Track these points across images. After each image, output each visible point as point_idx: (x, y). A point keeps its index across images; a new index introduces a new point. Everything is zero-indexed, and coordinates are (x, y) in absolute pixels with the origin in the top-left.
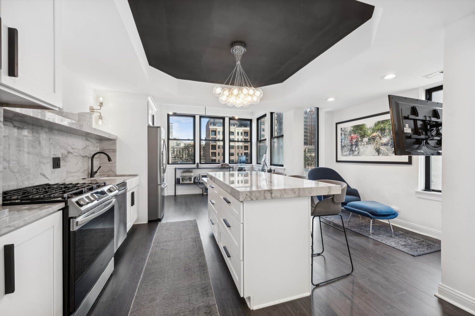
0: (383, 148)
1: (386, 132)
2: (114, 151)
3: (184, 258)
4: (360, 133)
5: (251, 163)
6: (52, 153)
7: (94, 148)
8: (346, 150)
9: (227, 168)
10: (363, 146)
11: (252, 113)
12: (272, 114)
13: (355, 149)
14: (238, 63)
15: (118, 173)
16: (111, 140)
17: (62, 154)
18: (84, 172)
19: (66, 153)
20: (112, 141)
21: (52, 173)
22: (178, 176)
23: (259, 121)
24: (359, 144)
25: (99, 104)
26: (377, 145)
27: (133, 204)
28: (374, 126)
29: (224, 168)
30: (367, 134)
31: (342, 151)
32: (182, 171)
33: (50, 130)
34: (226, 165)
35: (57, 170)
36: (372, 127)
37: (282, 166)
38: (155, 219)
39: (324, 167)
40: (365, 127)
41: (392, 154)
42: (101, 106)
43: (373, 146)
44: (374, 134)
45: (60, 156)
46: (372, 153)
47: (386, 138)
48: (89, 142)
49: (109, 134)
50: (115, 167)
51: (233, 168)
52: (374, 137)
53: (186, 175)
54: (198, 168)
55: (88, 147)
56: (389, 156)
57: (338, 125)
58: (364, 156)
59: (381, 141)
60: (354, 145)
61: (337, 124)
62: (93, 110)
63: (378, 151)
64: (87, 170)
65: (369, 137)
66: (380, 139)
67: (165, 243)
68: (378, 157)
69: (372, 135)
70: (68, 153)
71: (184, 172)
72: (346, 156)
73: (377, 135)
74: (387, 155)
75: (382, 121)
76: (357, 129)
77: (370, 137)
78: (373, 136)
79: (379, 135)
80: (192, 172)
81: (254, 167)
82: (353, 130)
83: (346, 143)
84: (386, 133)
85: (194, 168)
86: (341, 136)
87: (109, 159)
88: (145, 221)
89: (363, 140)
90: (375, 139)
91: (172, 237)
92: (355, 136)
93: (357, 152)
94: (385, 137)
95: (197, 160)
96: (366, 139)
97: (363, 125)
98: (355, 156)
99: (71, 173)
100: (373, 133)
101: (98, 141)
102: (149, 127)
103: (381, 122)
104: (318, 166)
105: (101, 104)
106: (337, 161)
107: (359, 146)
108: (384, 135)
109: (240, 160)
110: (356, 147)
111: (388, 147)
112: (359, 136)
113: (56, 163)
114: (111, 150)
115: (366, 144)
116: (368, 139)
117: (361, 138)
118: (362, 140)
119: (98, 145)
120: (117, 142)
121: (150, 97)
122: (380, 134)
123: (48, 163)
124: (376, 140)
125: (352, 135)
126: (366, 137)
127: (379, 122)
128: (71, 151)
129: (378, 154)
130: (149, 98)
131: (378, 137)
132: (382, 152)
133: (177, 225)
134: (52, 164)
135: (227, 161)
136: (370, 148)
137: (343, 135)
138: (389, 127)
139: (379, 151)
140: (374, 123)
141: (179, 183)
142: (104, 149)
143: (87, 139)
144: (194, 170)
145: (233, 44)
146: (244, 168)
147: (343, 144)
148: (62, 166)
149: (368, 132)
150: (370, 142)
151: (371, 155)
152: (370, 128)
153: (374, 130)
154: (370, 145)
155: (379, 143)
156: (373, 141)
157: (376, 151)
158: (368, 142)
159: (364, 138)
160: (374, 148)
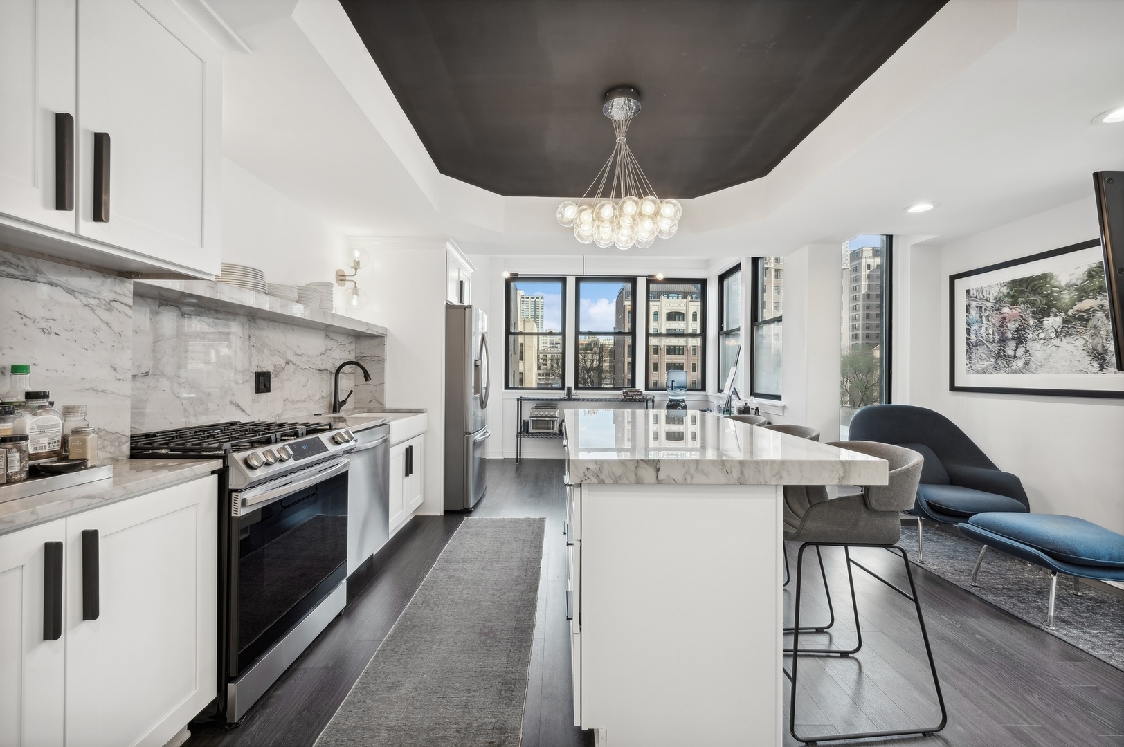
2: (381, 360)
3: (490, 603)
4: (1033, 304)
5: (703, 389)
6: (255, 362)
7: (341, 353)
8: (984, 356)
9: (640, 400)
10: (1042, 341)
11: (707, 264)
12: (755, 261)
13: (1015, 350)
14: (621, 139)
15: (388, 406)
16: (375, 337)
17: (275, 365)
18: (321, 401)
19: (282, 363)
20: (378, 340)
21: (254, 401)
22: (526, 416)
23: (725, 282)
24: (1031, 336)
25: (352, 265)
26: (1097, 340)
27: (409, 470)
28: (1086, 278)
29: (631, 400)
30: (1059, 304)
31: (970, 358)
32: (532, 404)
33: (250, 318)
34: (636, 393)
35: (264, 395)
36: (1079, 282)
37: (778, 398)
38: (459, 508)
39: (908, 403)
40: (1052, 282)
42: (356, 269)
43: (1080, 342)
44: (1086, 304)
45: (269, 368)
46: (1076, 363)
48: (333, 342)
49: (367, 324)
50: (382, 392)
51: (653, 401)
52: (1084, 312)
53: (541, 413)
54: (569, 398)
55: (331, 352)
57: (958, 282)
58: (1048, 373)
60: (1013, 339)
61: (953, 279)
62: (343, 278)
63: (1100, 357)
64: (327, 397)
65: (1066, 312)
67: (461, 565)
68: (1100, 376)
69: (1076, 308)
70: (288, 362)
71: (537, 407)
72: (984, 372)
73: (1096, 308)
76: (1022, 292)
77: (1070, 312)
78: (1079, 311)
79: (1102, 306)
80: (554, 408)
81: (711, 399)
82: (1008, 295)
83: (984, 335)
85: (561, 400)
86: (965, 314)
87: (367, 377)
88: (438, 510)
89: (1045, 323)
90: (1088, 320)
91: (481, 553)
92: (1015, 312)
93: (1023, 360)
95: (570, 381)
96: (1053, 322)
97: (1045, 277)
98: (1015, 372)
99: (292, 402)
100: (1080, 299)
101: (351, 339)
102: (449, 307)
104: (890, 401)
105: (357, 266)
106: (953, 388)
107: (1030, 344)
109: (673, 381)
110: (1017, 347)
112: (1029, 311)
113: (263, 382)
114: (375, 359)
115: (1053, 335)
117: (1036, 318)
118: (1041, 323)
119: (352, 346)
120: (388, 341)
121: (451, 243)
123: (246, 382)
124: (1091, 324)
125: (1006, 310)
126: (1056, 316)
128: (293, 359)
129: (1102, 367)
130: (448, 245)
133: (500, 528)
134: (254, 385)
135: (640, 384)
136: (1071, 347)
137: (973, 312)
139: (1102, 359)
140: (1086, 268)
141: (527, 432)
142: (363, 355)
143: (327, 336)
144: (560, 404)
145: (608, 94)
146: (683, 401)
147: (973, 337)
148: (275, 389)
149: (1063, 298)
150: (1069, 328)
151: (1074, 370)
152: (1069, 287)
153: (1086, 292)
154: (1068, 338)
155: (1102, 333)
156: (1081, 326)
157: (1091, 358)
158: (1061, 331)
159: (1046, 318)
160: (1084, 348)
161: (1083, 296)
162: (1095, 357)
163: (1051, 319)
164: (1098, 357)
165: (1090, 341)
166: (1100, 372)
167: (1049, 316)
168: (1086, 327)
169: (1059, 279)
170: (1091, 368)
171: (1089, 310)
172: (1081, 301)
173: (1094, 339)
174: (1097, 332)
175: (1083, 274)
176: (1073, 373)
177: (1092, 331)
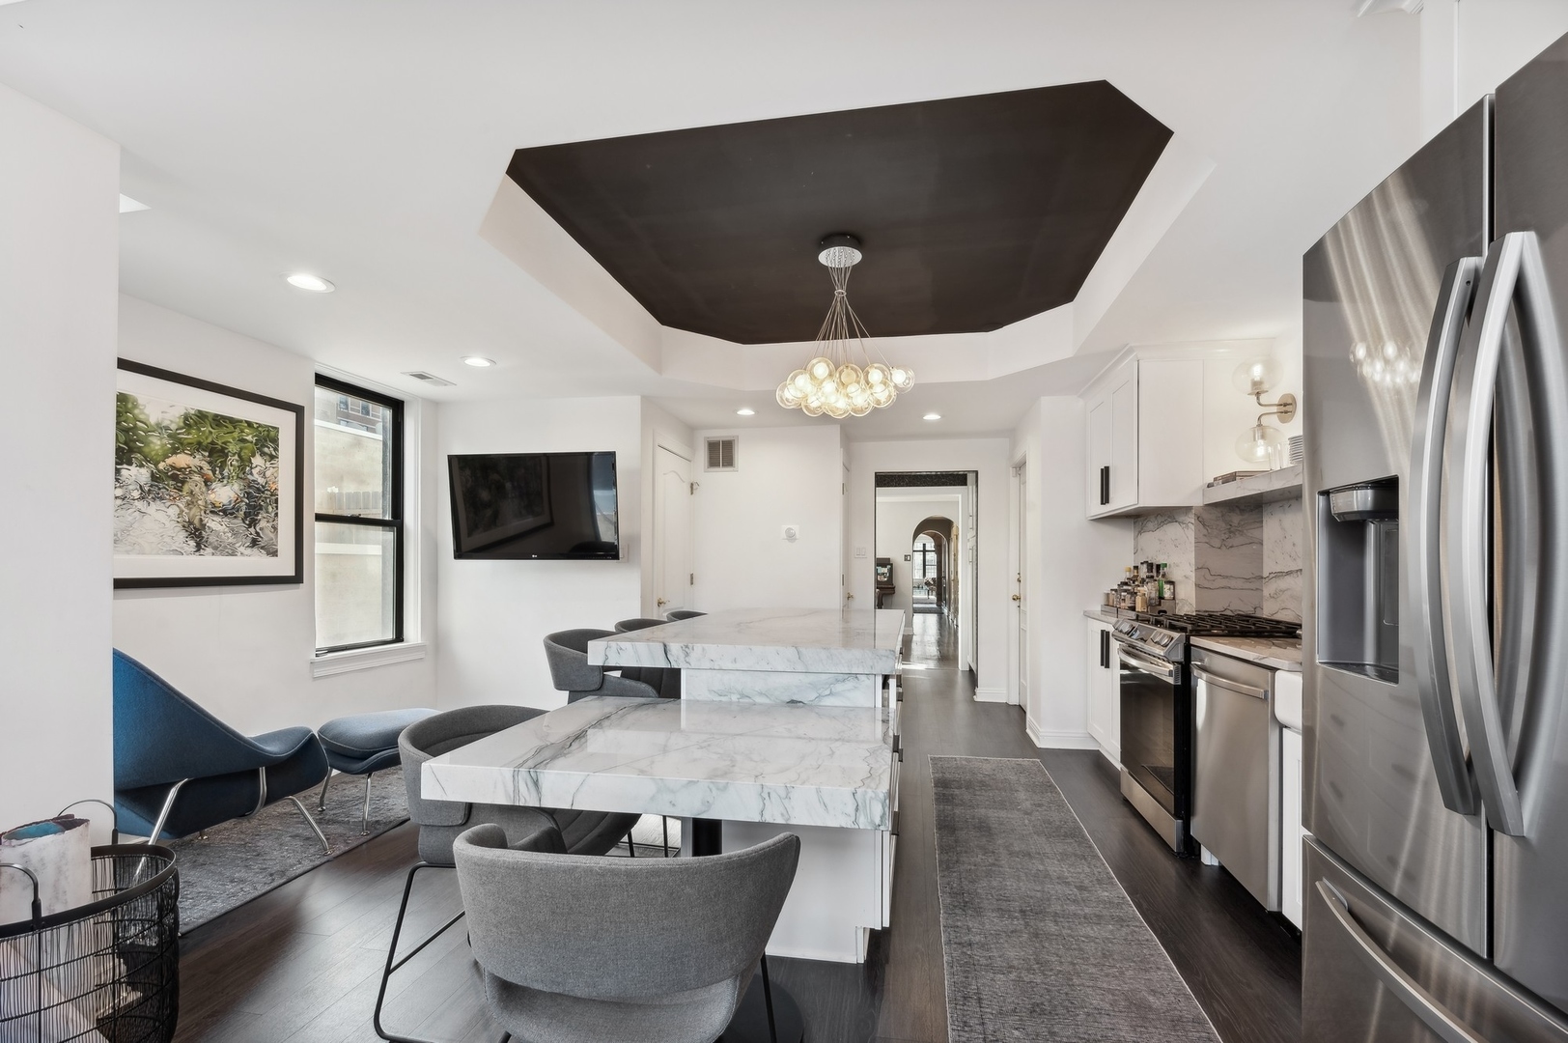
0: (215, 524)
1: (231, 465)
10: (119, 501)
14: (840, 292)
26: (194, 510)
28: (182, 424)
30: (146, 450)
36: (173, 427)
40: (136, 411)
41: (249, 550)
43: (173, 511)
44: (182, 460)
46: (168, 540)
47: (228, 488)
52: (180, 470)
56: (237, 559)
58: (127, 552)
59: (212, 497)
63: (197, 534)
65: (156, 464)
66: (206, 485)
68: (196, 558)
69: (169, 461)
73: (194, 469)
74: (233, 554)
75: (217, 415)
77: (161, 466)
78: (174, 468)
79: (201, 468)
84: (232, 468)
89: (124, 472)
90: (183, 482)
94: (225, 482)
96: (135, 474)
97: (125, 399)
100: (174, 451)
103: (210, 419)
108: (222, 474)
111: (235, 521)
115: (136, 494)
116: (148, 475)
122: (206, 467)
124: (186, 488)
126: (142, 466)
127: (202, 416)
129: (199, 548)
131: (197, 478)
132: (213, 539)
136: (160, 516)
138: (241, 449)
139: (200, 536)
140: (183, 412)
149: (152, 442)
150: (160, 489)
151: (165, 549)
152: (161, 428)
153: (182, 444)
154: (158, 502)
155: (200, 502)
156: (175, 488)
157: (186, 534)
158: (149, 490)
159: (125, 466)
160: (179, 520)
161: (178, 448)
162: (191, 533)
163: (134, 469)
164: (194, 534)
165: (186, 511)
166: (197, 553)
167: (130, 464)
168: (181, 491)
169: (146, 411)
170: (187, 548)
171: (185, 469)
172: (177, 454)
173: (190, 509)
174: (194, 500)
175: (179, 418)
176: (164, 554)
177: (188, 498)
